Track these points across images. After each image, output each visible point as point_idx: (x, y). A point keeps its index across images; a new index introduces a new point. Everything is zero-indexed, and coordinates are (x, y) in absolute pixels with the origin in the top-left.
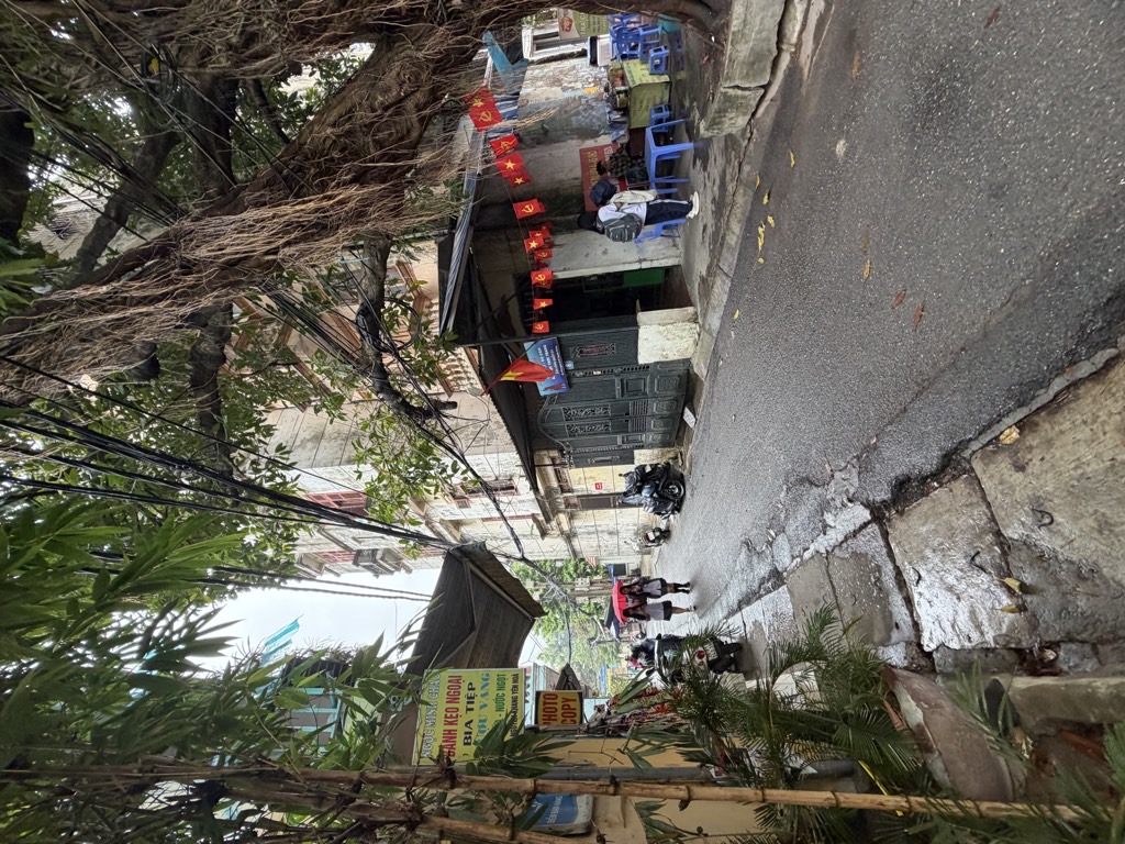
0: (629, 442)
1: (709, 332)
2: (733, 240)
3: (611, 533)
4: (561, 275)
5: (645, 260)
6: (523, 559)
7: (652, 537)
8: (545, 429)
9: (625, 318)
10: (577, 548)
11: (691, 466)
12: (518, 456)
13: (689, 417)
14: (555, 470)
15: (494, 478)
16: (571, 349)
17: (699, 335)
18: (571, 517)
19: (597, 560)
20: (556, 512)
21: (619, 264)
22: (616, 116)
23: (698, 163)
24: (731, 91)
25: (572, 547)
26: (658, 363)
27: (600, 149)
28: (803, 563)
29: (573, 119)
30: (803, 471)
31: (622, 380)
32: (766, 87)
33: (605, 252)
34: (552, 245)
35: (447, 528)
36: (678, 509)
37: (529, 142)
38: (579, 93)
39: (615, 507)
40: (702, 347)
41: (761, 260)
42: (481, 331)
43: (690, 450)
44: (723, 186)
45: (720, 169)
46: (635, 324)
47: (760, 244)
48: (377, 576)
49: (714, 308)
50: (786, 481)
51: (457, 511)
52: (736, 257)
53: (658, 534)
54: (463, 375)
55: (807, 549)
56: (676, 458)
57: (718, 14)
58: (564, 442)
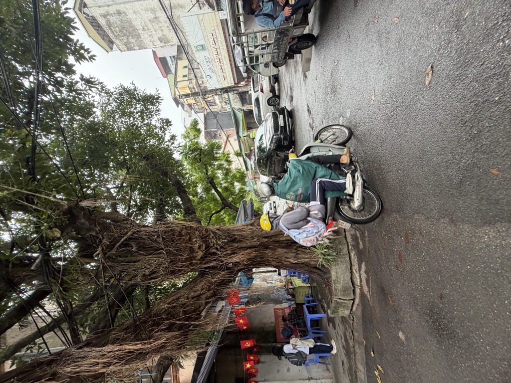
2: (361, 376)
5: (312, 379)
21: (297, 380)
22: (290, 297)
23: (331, 325)
24: (338, 300)
27: (283, 309)
29: (271, 295)
32: (353, 300)
33: (289, 370)
38: (274, 285)
45: (342, 331)
57: (326, 273)
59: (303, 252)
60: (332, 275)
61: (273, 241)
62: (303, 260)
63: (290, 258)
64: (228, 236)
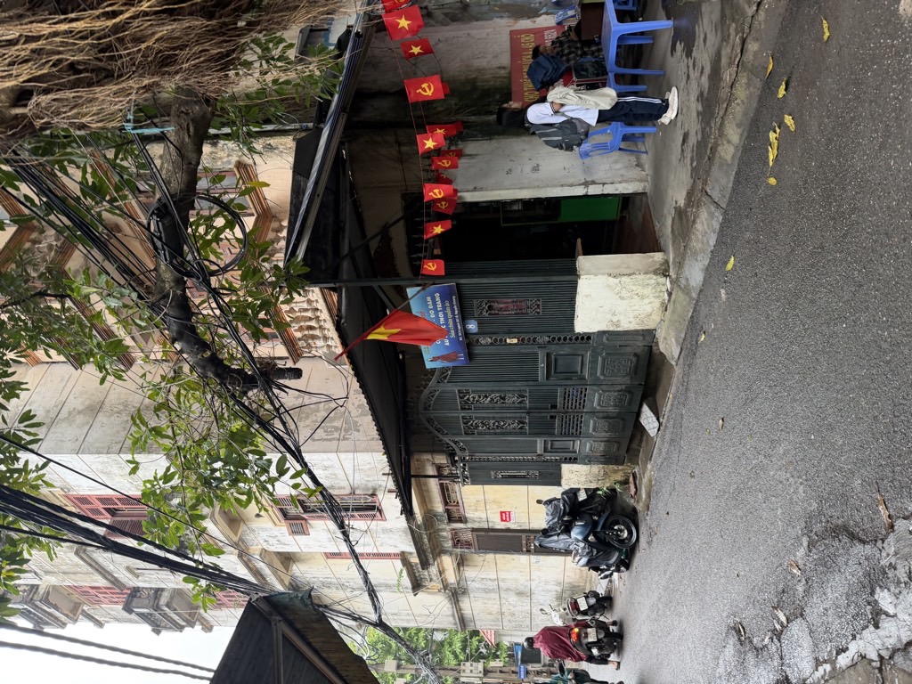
0: (554, 450)
1: (686, 290)
2: (727, 152)
3: (520, 594)
4: (469, 197)
5: (593, 183)
6: (381, 624)
7: (583, 606)
8: (429, 420)
9: (559, 263)
10: (467, 611)
11: (649, 496)
12: (385, 458)
13: (648, 419)
14: (441, 485)
15: (348, 491)
16: (475, 302)
17: (670, 294)
18: (461, 563)
19: (497, 634)
20: (439, 551)
21: (555, 186)
23: (679, 47)
25: (459, 610)
26: (604, 333)
27: (539, 32)
28: (836, 674)
30: (837, 515)
31: (548, 355)
33: (536, 169)
34: (460, 154)
35: (270, 565)
36: (625, 564)
37: (441, 17)
39: (528, 551)
40: (673, 311)
41: (772, 181)
42: (346, 265)
43: (649, 471)
44: (715, 74)
45: (712, 50)
46: (573, 272)
47: (771, 157)
48: (157, 632)
49: (695, 254)
50: (808, 530)
51: (289, 538)
52: (732, 178)
53: (593, 601)
54: (317, 332)
55: (844, 650)
56: (626, 482)
58: (455, 443)
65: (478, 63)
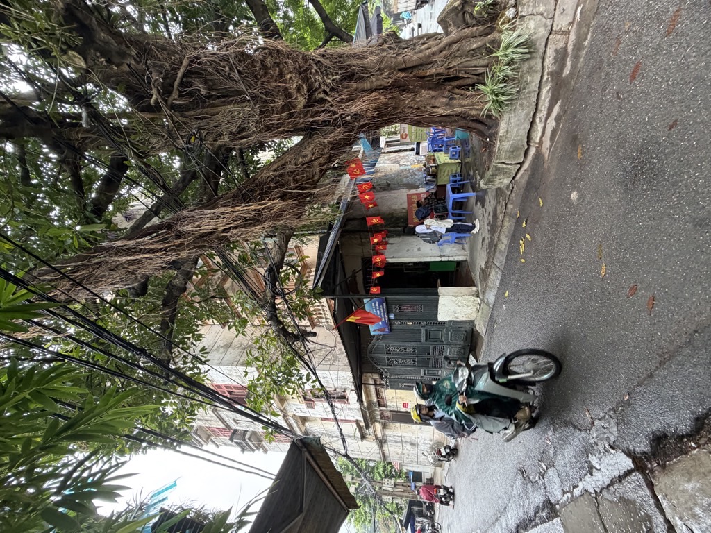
0: (429, 374)
1: (487, 304)
2: (502, 247)
3: (412, 444)
4: (391, 260)
5: (444, 256)
6: (346, 456)
7: (443, 452)
8: (372, 358)
9: (430, 290)
10: (386, 452)
12: (351, 375)
13: (472, 361)
14: (376, 389)
15: (333, 389)
16: (393, 306)
17: (480, 305)
18: (384, 427)
19: (401, 465)
20: (374, 421)
21: (428, 257)
22: (429, 178)
23: (479, 203)
24: (499, 165)
25: (383, 451)
26: (451, 321)
27: (419, 195)
28: (574, 499)
29: (405, 179)
31: (426, 330)
32: (521, 164)
33: (419, 250)
34: (387, 243)
35: (296, 422)
37: (379, 189)
38: (408, 167)
40: (482, 313)
41: (523, 260)
42: (338, 288)
44: (495, 216)
45: (493, 206)
46: (437, 294)
47: (522, 251)
48: (243, 453)
49: (490, 288)
51: (305, 410)
52: (505, 258)
53: (448, 451)
54: (323, 316)
55: (577, 486)
57: (491, 128)
58: (383, 369)
59: (462, 95)
60: (501, 128)
61: (415, 76)
62: (459, 110)
63: (439, 107)
64: (341, 69)
65: (393, 207)
